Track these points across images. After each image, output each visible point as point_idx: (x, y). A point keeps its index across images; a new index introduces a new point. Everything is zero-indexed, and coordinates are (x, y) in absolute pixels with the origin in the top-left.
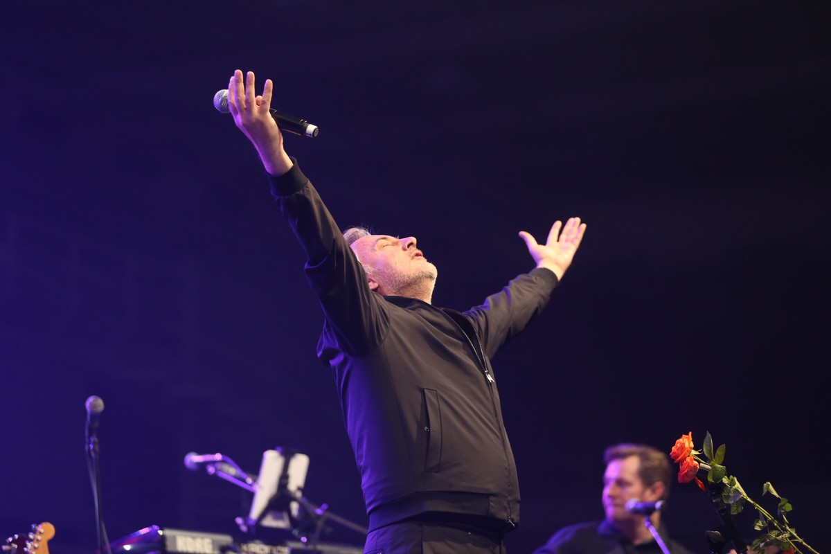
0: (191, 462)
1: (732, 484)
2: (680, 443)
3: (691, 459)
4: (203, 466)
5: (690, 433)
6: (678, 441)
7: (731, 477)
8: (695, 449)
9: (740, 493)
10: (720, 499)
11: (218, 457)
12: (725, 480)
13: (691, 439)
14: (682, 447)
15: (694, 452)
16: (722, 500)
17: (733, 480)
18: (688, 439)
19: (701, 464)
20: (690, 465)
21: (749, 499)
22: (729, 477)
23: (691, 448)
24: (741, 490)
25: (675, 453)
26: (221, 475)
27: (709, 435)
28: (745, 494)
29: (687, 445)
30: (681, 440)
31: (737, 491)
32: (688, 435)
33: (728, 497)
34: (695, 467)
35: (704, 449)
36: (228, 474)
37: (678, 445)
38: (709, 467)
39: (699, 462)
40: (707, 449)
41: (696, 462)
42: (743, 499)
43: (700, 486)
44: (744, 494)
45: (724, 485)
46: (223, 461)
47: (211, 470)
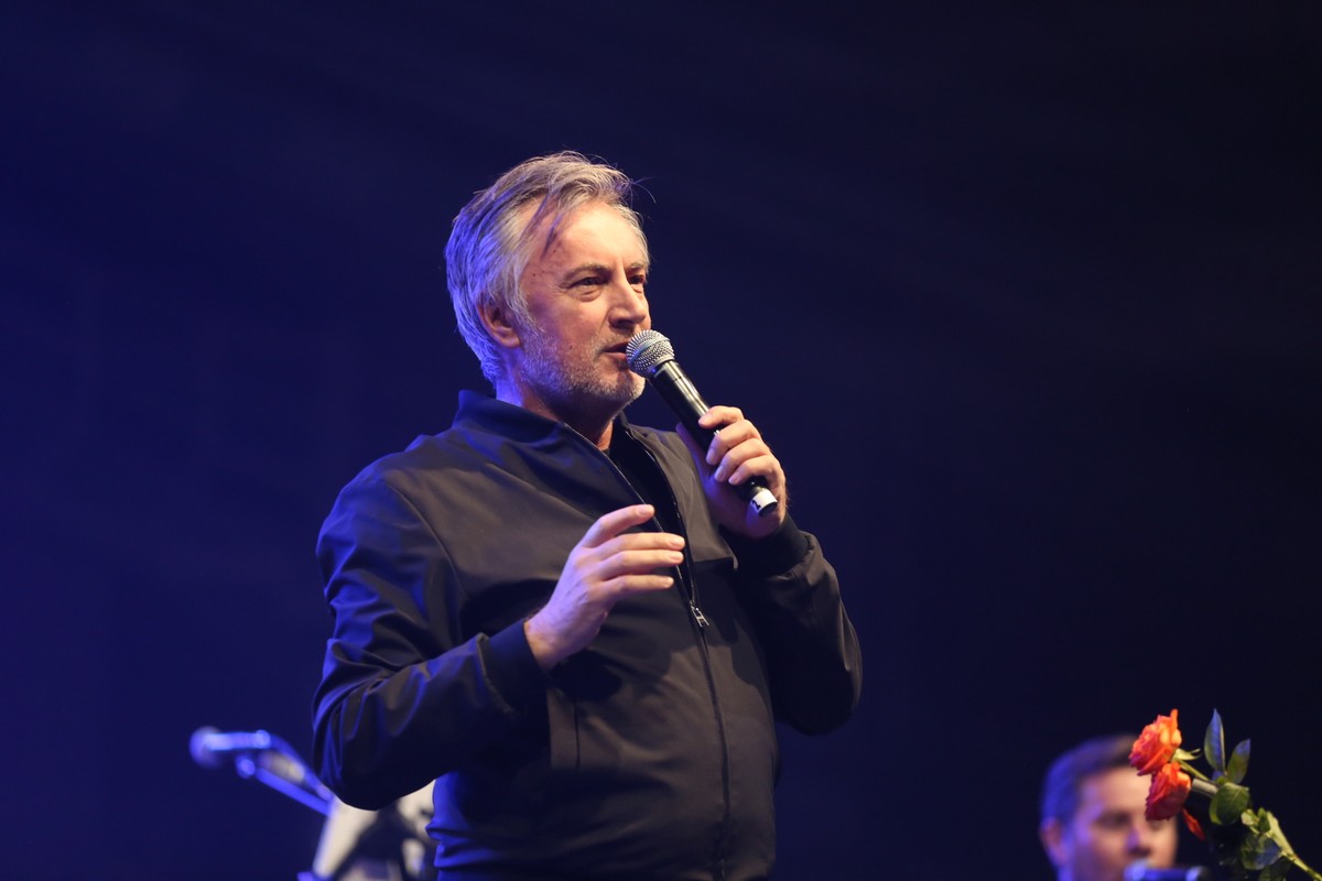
0: (206, 749)
1: (1263, 826)
2: (1151, 733)
3: (1174, 771)
4: (228, 758)
5: (1174, 713)
6: (1148, 728)
7: (1261, 811)
8: (1185, 746)
9: (1279, 849)
10: (1235, 861)
11: (261, 739)
12: (1248, 818)
13: (1175, 724)
14: (1155, 743)
15: (1181, 755)
16: (1240, 864)
17: (1264, 820)
18: (1169, 725)
19: (1196, 781)
20: (1171, 781)
21: (1299, 863)
22: (1256, 812)
23: (1175, 746)
24: (1281, 840)
25: (1138, 754)
26: (268, 779)
27: (1216, 718)
28: (1290, 851)
29: (1165, 738)
30: (1152, 728)
31: (1272, 844)
32: (1168, 715)
33: (1253, 856)
34: (1181, 786)
35: (1206, 749)
36: (287, 779)
37: (1147, 738)
38: (1211, 788)
39: (1192, 777)
40: (1211, 748)
41: (1184, 777)
42: (1284, 860)
43: (1192, 828)
44: (1287, 850)
45: (1246, 829)
46: (273, 750)
47: (246, 767)
